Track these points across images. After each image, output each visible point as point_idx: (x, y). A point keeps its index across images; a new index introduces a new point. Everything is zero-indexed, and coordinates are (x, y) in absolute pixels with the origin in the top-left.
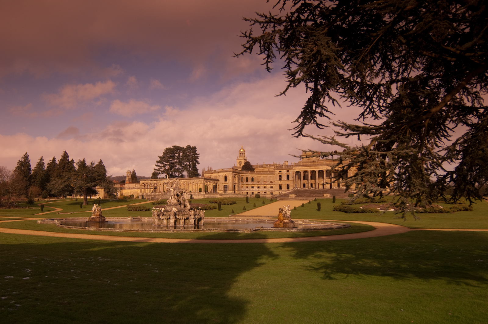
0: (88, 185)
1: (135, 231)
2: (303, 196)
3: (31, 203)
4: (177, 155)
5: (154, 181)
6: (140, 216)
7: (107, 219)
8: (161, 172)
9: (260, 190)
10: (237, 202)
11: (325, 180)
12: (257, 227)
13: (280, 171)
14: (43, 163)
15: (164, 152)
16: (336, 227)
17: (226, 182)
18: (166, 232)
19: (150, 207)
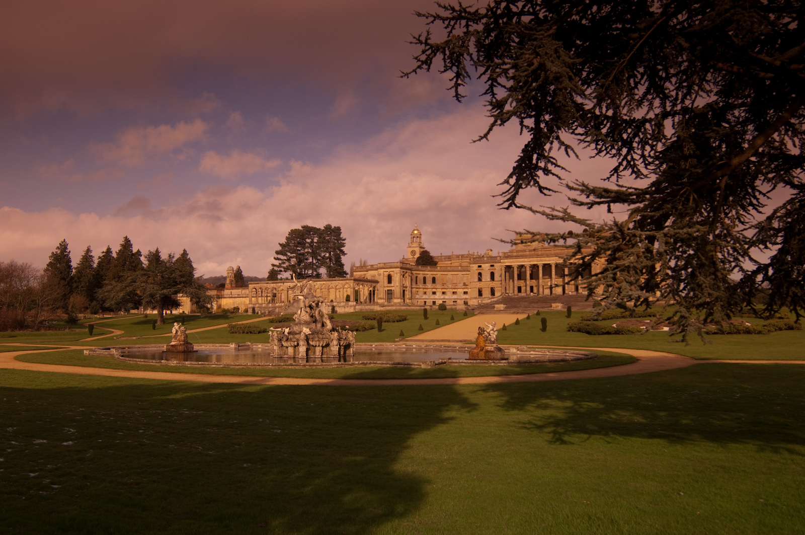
0: (165, 291)
1: (241, 367)
2: (517, 307)
3: (73, 322)
4: (308, 241)
5: (272, 285)
6: (250, 342)
7: (196, 347)
8: (283, 270)
9: (446, 297)
10: (408, 317)
11: (553, 281)
12: (442, 359)
13: (480, 266)
14: (92, 256)
15: (288, 236)
16: (572, 358)
17: (389, 285)
18: (293, 367)
19: (266, 327)
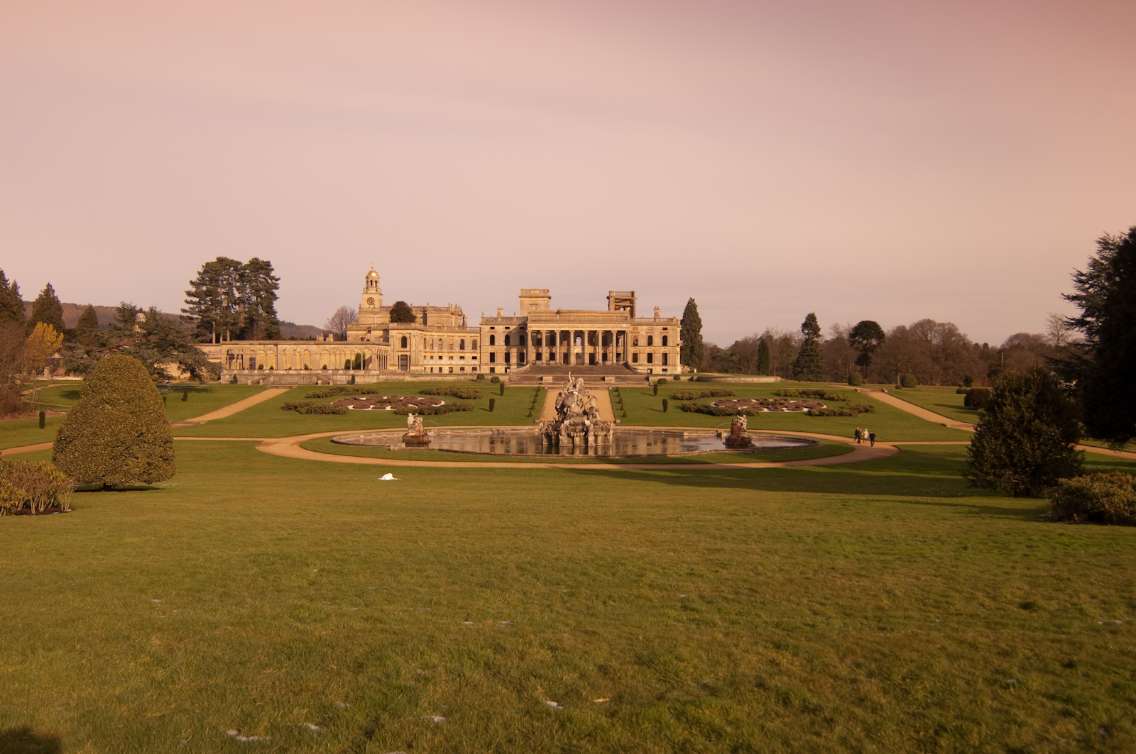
15: (201, 271)
17: (404, 349)
